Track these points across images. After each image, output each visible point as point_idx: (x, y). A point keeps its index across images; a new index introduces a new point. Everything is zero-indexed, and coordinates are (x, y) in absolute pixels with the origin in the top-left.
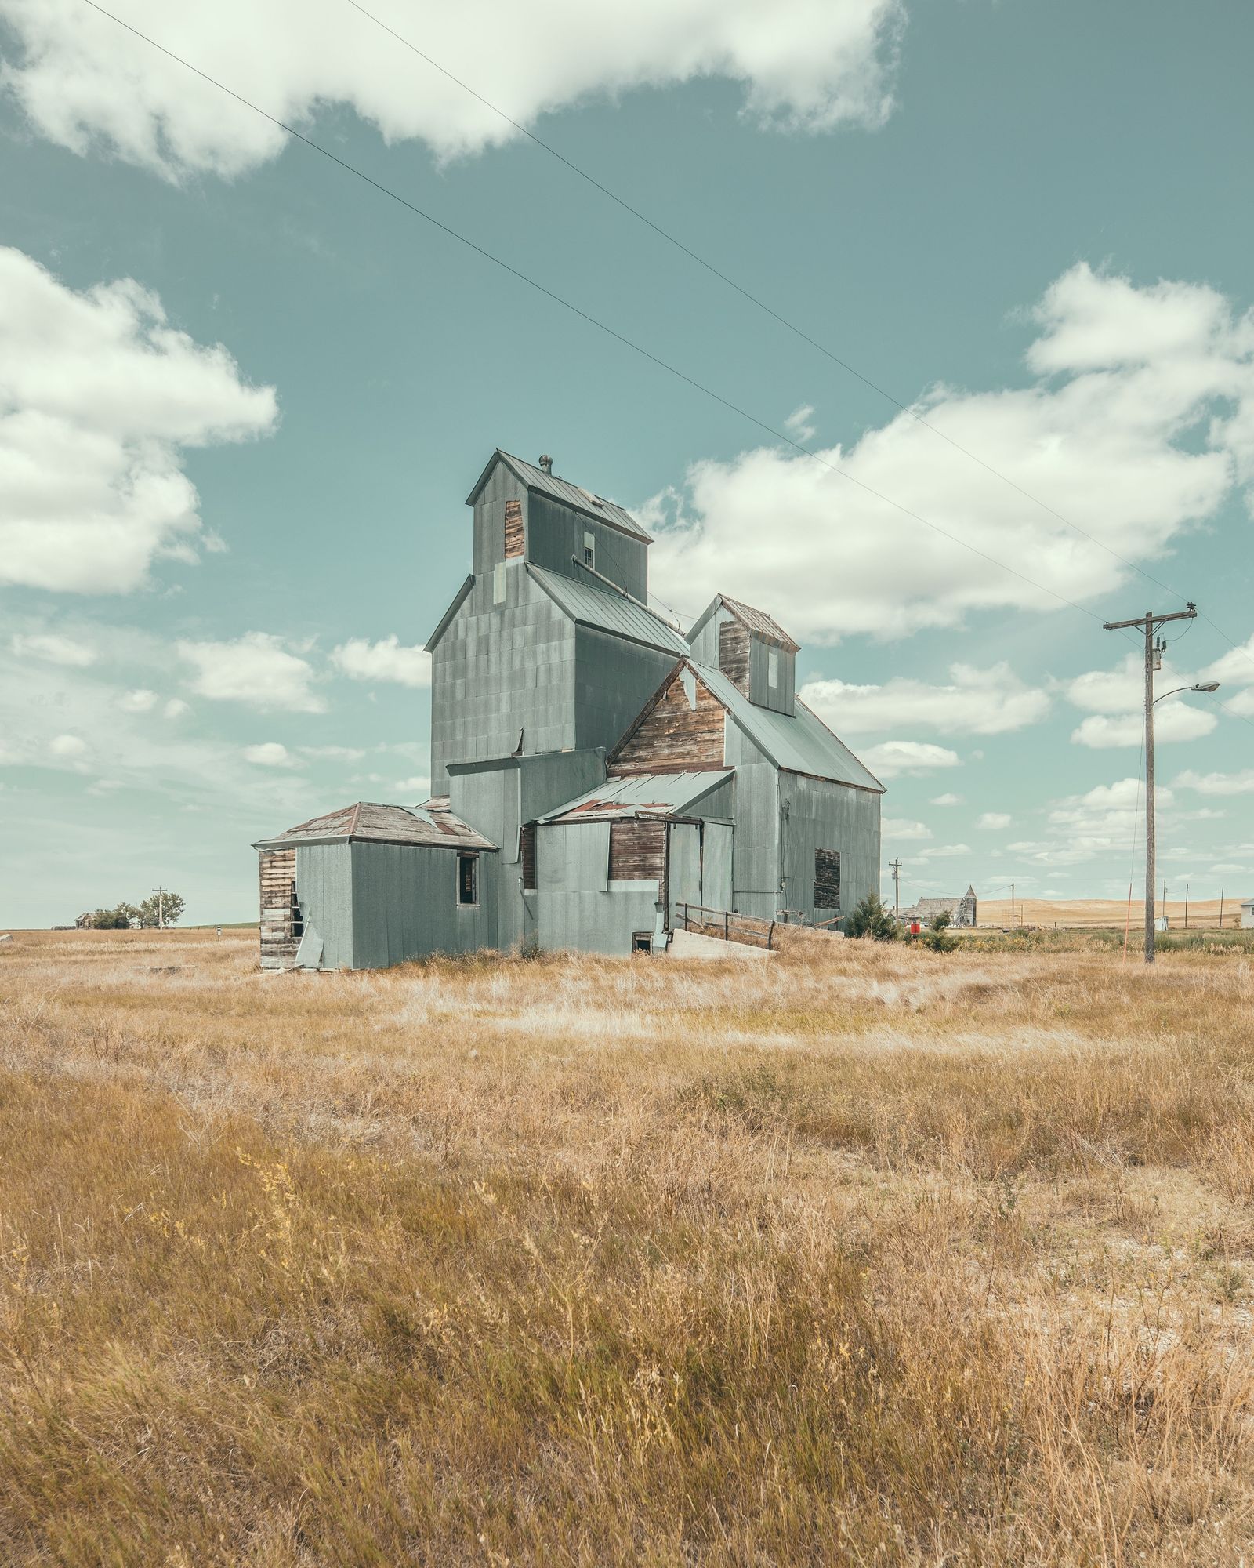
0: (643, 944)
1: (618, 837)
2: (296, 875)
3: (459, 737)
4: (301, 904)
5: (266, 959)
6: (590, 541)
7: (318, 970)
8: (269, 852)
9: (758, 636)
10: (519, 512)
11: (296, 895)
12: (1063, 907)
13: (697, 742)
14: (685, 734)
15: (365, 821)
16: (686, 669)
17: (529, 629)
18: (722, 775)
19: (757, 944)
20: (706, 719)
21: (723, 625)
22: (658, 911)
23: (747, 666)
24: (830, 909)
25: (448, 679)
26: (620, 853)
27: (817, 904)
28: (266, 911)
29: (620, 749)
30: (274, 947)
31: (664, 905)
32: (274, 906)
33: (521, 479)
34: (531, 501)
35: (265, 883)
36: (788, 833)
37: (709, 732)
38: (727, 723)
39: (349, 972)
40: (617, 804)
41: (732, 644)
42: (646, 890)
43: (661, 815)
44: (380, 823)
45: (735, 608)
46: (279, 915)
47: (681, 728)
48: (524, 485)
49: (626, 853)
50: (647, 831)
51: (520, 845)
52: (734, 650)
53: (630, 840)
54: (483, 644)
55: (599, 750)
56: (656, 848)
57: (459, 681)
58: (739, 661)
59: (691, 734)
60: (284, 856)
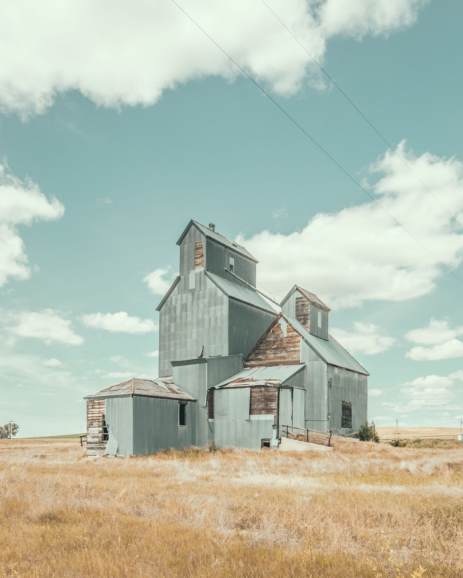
0: (266, 444)
1: (254, 394)
2: (105, 412)
3: (172, 349)
4: (108, 425)
5: (90, 451)
6: (232, 261)
7: (116, 456)
8: (92, 401)
9: (313, 304)
10: (202, 248)
11: (105, 421)
12: (410, 430)
13: (287, 352)
14: (281, 348)
15: (138, 387)
16: (282, 318)
17: (206, 300)
18: (300, 367)
19: (323, 444)
20: (291, 341)
21: (297, 299)
22: (274, 429)
23: (309, 317)
24: (348, 429)
25: (167, 323)
26: (255, 402)
27: (342, 426)
28: (90, 429)
29: (250, 355)
30: (93, 446)
31: (277, 426)
32: (94, 426)
33: (203, 233)
34: (207, 243)
35: (89, 415)
36: (331, 393)
37: (293, 347)
38: (302, 343)
39: (131, 457)
40: (252, 380)
41: (301, 307)
42: (268, 419)
43: (275, 384)
44: (144, 388)
45: (302, 291)
46: (96, 430)
47: (280, 345)
48: (204, 236)
49: (258, 402)
50: (268, 392)
51: (207, 398)
52: (303, 310)
53: (260, 396)
54: (184, 307)
55: (240, 355)
56: (273, 399)
57: (172, 324)
58: (305, 315)
59: (284, 348)
60: (99, 403)
